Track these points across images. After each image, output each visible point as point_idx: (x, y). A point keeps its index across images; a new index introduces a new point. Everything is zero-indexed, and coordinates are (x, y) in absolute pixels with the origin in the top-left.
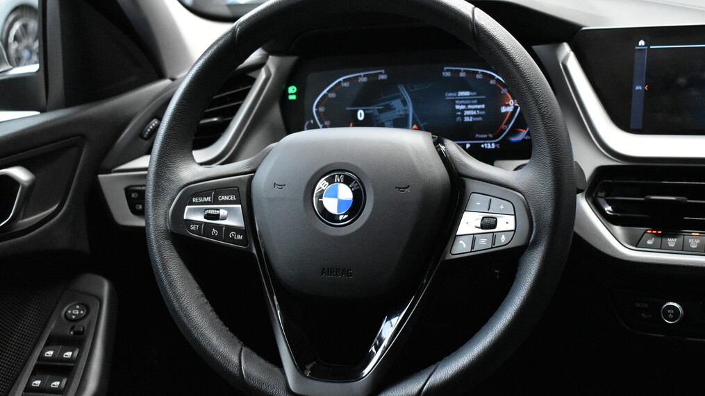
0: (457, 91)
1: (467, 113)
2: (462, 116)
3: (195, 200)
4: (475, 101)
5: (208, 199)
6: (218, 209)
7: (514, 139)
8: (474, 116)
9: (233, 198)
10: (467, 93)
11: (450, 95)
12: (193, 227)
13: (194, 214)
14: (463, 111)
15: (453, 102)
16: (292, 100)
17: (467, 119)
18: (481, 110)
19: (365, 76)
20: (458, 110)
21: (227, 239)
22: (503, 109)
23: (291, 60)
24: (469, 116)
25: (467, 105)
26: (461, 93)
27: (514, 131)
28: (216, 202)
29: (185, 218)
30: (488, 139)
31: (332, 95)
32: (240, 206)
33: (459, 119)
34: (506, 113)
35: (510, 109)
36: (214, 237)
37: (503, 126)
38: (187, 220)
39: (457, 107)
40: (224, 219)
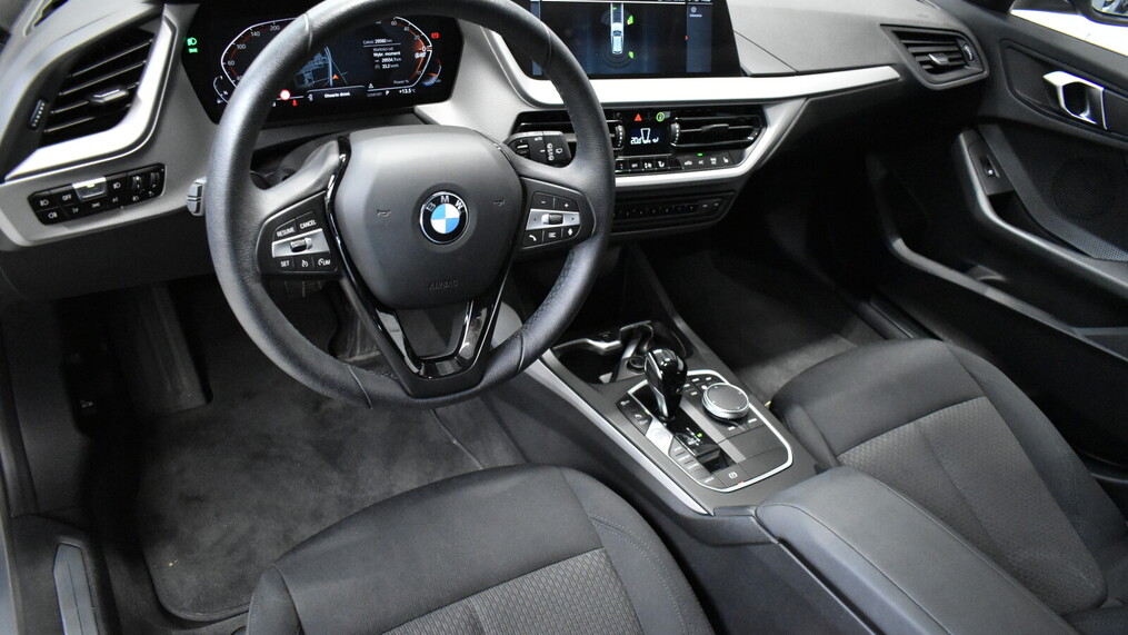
0: (374, 38)
1: (385, 60)
2: (381, 64)
3: (279, 234)
4: (391, 49)
5: (291, 230)
6: (303, 238)
7: (427, 83)
8: (391, 63)
9: (313, 223)
10: (383, 41)
11: (367, 43)
12: (284, 264)
13: (281, 250)
14: (380, 58)
15: (370, 51)
16: (193, 53)
17: (385, 66)
18: (397, 56)
19: (277, 24)
20: (376, 58)
21: (317, 267)
22: (417, 56)
23: (192, 9)
24: (387, 63)
25: (384, 52)
26: (378, 41)
27: (427, 76)
28: (298, 231)
29: (274, 256)
30: (405, 84)
31: (242, 47)
32: (321, 230)
33: (377, 66)
34: (420, 58)
35: (423, 55)
36: (305, 269)
37: (417, 72)
38: (277, 258)
39: (375, 55)
40: (310, 247)
